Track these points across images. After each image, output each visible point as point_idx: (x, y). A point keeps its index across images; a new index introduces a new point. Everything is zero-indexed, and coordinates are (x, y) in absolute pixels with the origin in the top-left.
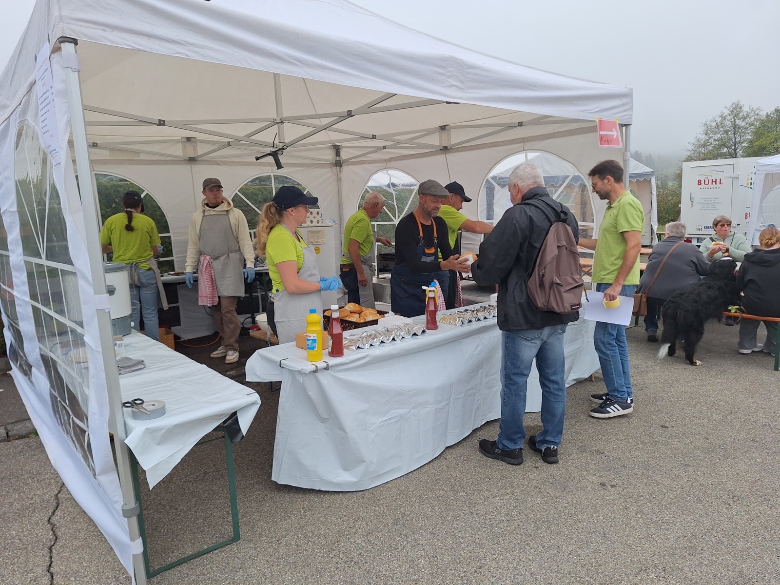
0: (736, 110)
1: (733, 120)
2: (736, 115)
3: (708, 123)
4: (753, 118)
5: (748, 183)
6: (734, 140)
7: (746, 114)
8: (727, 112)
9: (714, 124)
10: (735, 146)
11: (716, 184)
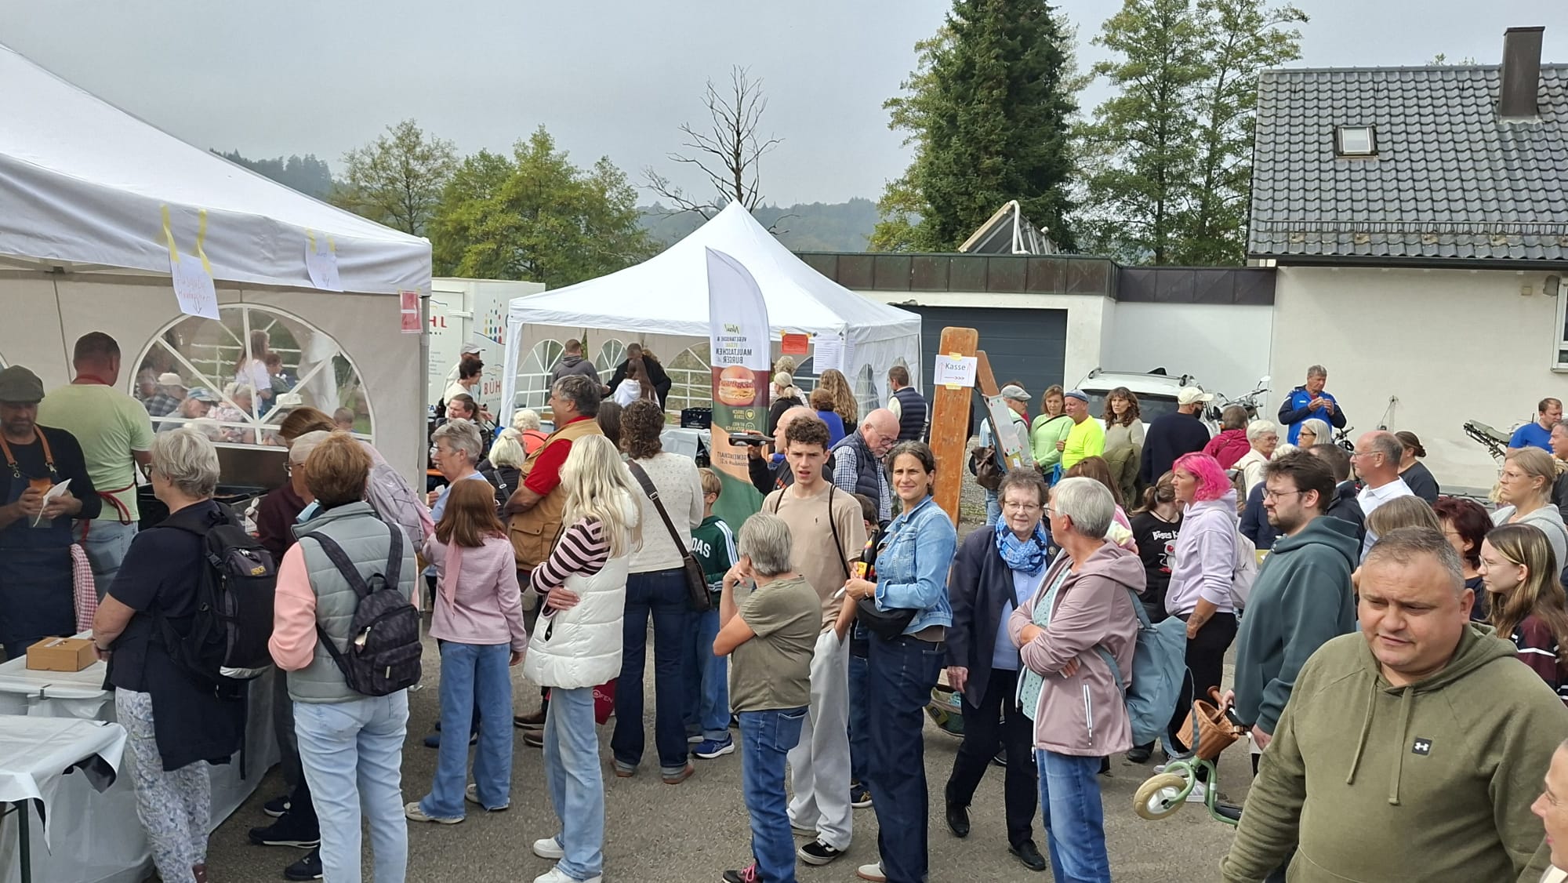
0: (409, 138)
1: (403, 158)
2: (410, 149)
3: (357, 156)
4: (440, 161)
5: (486, 330)
6: (407, 202)
7: (428, 151)
8: (391, 140)
9: (368, 160)
10: (411, 214)
11: (435, 325)
